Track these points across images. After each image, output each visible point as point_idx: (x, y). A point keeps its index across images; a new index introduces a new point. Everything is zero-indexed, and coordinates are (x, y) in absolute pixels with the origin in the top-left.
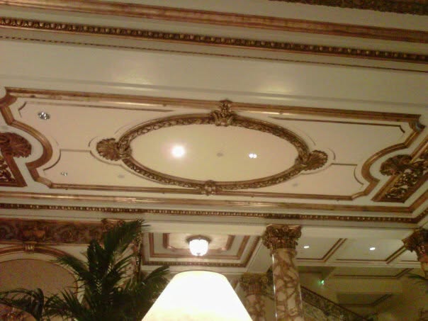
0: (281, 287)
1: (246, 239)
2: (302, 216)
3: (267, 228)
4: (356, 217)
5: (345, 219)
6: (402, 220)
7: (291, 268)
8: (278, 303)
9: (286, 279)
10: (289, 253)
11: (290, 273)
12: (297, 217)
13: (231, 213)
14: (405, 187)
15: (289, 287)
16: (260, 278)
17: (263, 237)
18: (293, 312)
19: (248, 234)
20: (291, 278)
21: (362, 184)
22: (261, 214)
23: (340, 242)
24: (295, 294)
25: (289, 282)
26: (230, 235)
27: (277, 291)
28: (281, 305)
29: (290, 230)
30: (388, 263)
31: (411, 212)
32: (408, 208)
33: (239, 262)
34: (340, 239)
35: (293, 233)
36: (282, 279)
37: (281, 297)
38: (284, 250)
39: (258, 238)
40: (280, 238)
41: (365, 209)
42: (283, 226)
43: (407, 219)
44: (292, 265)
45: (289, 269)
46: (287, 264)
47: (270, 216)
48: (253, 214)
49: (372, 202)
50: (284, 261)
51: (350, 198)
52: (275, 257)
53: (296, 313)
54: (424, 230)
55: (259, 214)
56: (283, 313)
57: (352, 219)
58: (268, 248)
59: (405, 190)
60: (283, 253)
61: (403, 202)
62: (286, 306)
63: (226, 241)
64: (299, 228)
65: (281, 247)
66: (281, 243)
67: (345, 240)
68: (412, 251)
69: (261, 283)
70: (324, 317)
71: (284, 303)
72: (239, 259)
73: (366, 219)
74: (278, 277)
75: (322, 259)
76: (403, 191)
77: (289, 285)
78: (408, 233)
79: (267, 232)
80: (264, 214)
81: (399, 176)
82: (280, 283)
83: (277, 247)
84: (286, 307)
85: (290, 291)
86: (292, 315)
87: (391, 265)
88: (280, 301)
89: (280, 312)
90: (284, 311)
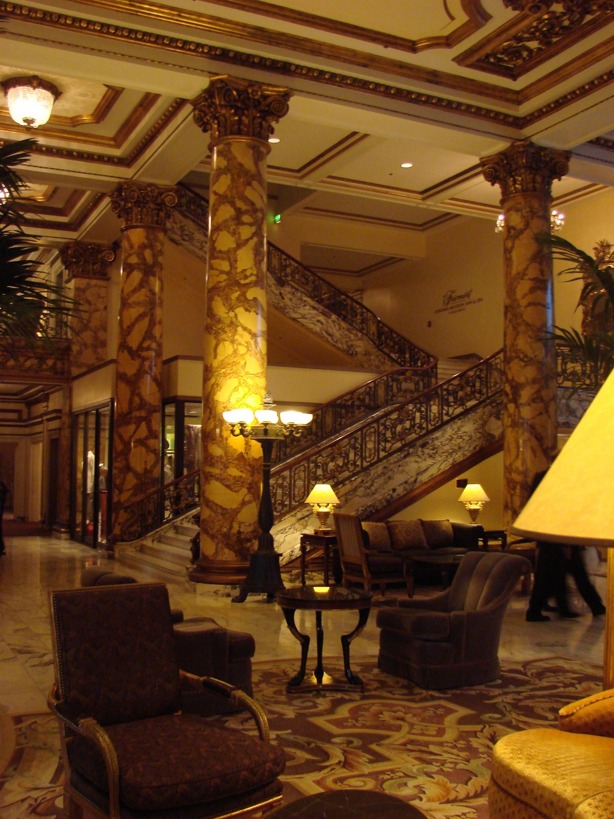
0: (226, 221)
1: (149, 100)
2: (298, 67)
3: (212, 84)
4: (410, 93)
5: (387, 91)
6: (496, 117)
7: (255, 183)
8: (215, 253)
9: (240, 204)
10: (253, 148)
11: (249, 193)
12: (285, 69)
13: (131, 31)
14: (533, 45)
15: (243, 224)
16: (161, 194)
17: (195, 103)
18: (246, 277)
19: (154, 89)
20: (253, 204)
21: (452, 18)
22: (203, 46)
23: (351, 139)
24: (255, 239)
25: (246, 212)
26: (109, 87)
27: (216, 229)
28: (223, 259)
29: (265, 97)
30: (424, 199)
31: (519, 103)
32: (517, 93)
33: (117, 152)
34: (354, 133)
35: (269, 105)
36: (233, 204)
37: (225, 242)
38: (244, 140)
39: (180, 103)
40: (239, 111)
41: (434, 77)
42: (252, 84)
43: (507, 116)
44: (258, 177)
45: (249, 184)
46: (247, 173)
47: (223, 56)
48: (185, 43)
49: (455, 64)
50: (241, 165)
51: (411, 46)
52: (220, 153)
53: (253, 278)
54: (532, 145)
55: (198, 45)
56: (224, 277)
57: (400, 94)
58: (205, 131)
59: (530, 51)
60: (240, 147)
61: (514, 77)
62: (233, 263)
63: (97, 100)
64: (286, 96)
65: (239, 132)
66: (240, 122)
67: (366, 136)
68: (493, 184)
69: (161, 206)
70: (273, 288)
71: (230, 256)
72: (118, 146)
73: (428, 101)
74: (223, 199)
75: (299, 171)
76: (525, 54)
77: (246, 218)
78: (501, 146)
79: (209, 93)
80: (211, 48)
81: (536, 16)
82: (226, 212)
83: (229, 130)
84: (233, 266)
85: (246, 232)
86: (243, 282)
87: (429, 202)
88: (220, 252)
89: (217, 272)
90: (228, 273)
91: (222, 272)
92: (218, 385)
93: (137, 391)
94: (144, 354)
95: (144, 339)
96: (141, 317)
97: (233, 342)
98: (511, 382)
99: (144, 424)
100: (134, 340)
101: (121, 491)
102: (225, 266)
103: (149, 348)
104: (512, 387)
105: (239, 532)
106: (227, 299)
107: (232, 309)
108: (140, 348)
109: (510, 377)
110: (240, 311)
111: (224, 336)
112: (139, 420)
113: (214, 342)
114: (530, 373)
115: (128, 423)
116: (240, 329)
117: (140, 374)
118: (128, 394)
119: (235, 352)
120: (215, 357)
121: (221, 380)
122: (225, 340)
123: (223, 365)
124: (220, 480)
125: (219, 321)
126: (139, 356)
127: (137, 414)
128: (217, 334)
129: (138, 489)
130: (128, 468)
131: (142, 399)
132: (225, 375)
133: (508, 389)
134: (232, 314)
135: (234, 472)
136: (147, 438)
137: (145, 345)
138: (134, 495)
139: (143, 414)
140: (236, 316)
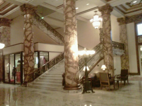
0: (70, 11)
8: (67, 18)
15: (74, 12)
25: (74, 10)
28: (70, 19)
36: (71, 7)
74: (69, 6)
85: (74, 14)
86: (74, 24)
88: (69, 17)
89: (68, 22)
90: (71, 22)
91: (70, 22)
92: (70, 46)
93: (30, 50)
94: (31, 42)
95: (31, 38)
96: (30, 33)
97: (73, 37)
98: (106, 47)
99: (32, 57)
100: (29, 38)
101: (27, 71)
102: (71, 21)
103: (32, 40)
104: (106, 48)
105: (77, 78)
106: (71, 28)
107: (72, 30)
108: (30, 40)
109: (106, 46)
110: (74, 30)
111: (71, 36)
112: (31, 56)
113: (69, 37)
114: (110, 45)
115: (28, 57)
116: (74, 34)
117: (30, 46)
118: (28, 50)
119: (74, 39)
120: (69, 40)
121: (71, 45)
122: (71, 37)
123: (71, 42)
124: (72, 67)
125: (70, 32)
126: (30, 42)
127: (30, 54)
128: (69, 35)
129: (31, 71)
130: (29, 66)
131: (31, 51)
132: (72, 44)
133: (105, 48)
134: (73, 31)
135: (75, 65)
136: (32, 60)
137: (31, 40)
138: (30, 72)
139: (31, 54)
140: (73, 32)
